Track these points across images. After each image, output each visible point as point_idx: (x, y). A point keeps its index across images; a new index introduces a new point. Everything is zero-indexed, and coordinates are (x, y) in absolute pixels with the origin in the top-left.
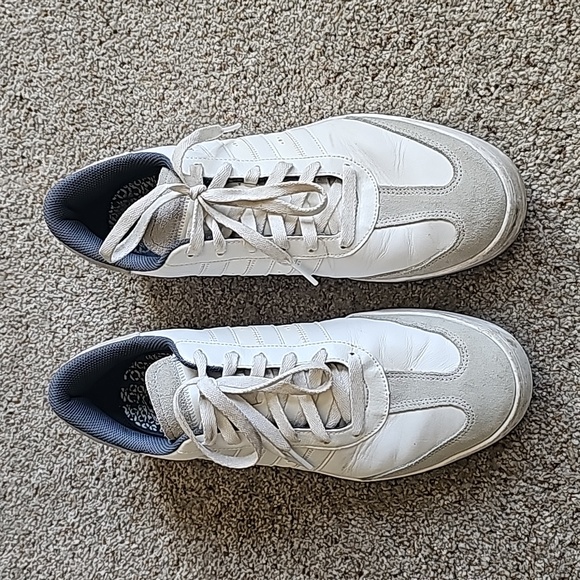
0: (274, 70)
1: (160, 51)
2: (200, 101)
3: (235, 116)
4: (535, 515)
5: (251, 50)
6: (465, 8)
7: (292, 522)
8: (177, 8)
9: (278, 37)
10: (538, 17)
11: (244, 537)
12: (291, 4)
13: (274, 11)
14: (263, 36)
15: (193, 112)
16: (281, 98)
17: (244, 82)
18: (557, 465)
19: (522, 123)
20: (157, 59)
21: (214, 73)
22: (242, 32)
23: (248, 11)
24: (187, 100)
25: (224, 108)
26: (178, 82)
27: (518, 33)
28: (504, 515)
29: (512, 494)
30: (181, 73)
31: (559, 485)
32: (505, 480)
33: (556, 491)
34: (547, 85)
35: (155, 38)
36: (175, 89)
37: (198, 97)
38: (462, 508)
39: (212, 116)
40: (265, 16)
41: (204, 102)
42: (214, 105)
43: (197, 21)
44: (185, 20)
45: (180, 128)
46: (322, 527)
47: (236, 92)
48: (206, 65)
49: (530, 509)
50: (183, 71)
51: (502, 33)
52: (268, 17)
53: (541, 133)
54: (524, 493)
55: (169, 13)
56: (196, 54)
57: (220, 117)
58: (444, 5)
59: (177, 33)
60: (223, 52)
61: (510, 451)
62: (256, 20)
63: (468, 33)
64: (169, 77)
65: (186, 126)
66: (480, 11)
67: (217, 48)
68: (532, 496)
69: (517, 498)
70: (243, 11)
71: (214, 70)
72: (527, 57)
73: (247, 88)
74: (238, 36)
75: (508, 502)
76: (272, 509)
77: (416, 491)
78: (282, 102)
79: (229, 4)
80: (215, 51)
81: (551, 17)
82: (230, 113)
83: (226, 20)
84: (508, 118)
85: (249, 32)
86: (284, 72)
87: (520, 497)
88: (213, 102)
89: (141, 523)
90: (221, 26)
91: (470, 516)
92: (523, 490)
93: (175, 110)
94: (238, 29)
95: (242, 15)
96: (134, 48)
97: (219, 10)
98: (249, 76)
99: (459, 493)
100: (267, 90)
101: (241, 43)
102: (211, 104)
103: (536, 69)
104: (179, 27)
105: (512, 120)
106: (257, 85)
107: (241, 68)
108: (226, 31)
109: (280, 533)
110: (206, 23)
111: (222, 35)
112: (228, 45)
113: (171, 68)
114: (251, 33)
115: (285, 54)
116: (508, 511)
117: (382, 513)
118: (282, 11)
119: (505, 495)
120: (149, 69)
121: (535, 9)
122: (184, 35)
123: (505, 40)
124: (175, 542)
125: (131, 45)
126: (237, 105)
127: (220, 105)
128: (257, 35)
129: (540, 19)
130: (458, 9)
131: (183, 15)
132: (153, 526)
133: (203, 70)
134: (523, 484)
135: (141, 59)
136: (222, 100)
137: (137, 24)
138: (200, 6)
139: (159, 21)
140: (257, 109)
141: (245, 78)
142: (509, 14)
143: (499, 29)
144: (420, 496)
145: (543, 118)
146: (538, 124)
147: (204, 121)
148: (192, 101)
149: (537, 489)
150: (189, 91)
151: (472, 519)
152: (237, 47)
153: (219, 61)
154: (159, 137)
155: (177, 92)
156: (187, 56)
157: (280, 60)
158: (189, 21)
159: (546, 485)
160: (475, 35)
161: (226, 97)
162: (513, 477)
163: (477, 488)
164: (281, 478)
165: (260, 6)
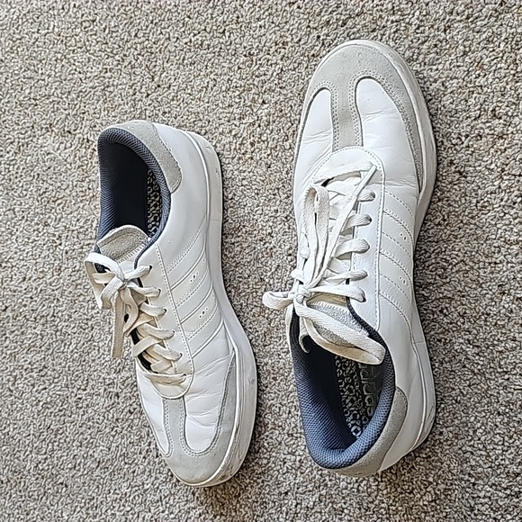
0: (282, 119)
1: (193, 102)
2: (224, 145)
3: (252, 158)
4: (499, 517)
5: (264, 102)
6: (440, 67)
7: (296, 506)
8: (207, 66)
9: (285, 92)
10: (503, 75)
11: (258, 516)
12: (296, 65)
13: (282, 70)
14: (273, 91)
16: (287, 143)
17: (258, 129)
19: (489, 169)
20: (190, 110)
21: (235, 122)
22: (257, 87)
23: (261, 69)
25: (243, 151)
26: (207, 129)
27: (485, 89)
28: (472, 515)
29: (480, 497)
30: (209, 122)
32: (474, 484)
33: (517, 497)
34: (510, 136)
35: (189, 91)
37: (222, 142)
38: (438, 507)
39: (233, 158)
40: (275, 74)
41: (227, 146)
42: (235, 149)
43: (222, 77)
44: (212, 76)
46: (321, 513)
47: (252, 138)
48: (228, 115)
49: (495, 512)
50: (211, 120)
51: (472, 89)
52: (278, 74)
53: (505, 178)
54: (489, 497)
55: (200, 70)
56: (221, 105)
57: (240, 159)
58: (423, 64)
59: (207, 88)
60: (242, 104)
61: (478, 459)
62: (269, 77)
63: (443, 89)
64: (200, 124)
66: (453, 69)
67: (237, 100)
68: (497, 500)
69: (483, 501)
70: (258, 69)
71: (235, 119)
72: (494, 110)
73: (261, 135)
74: (253, 91)
75: (476, 504)
76: (280, 494)
77: (399, 489)
78: (288, 147)
79: (247, 64)
80: (236, 103)
81: (514, 75)
82: (248, 156)
83: (244, 77)
84: (477, 164)
85: (262, 87)
86: (290, 121)
87: (487, 500)
88: (234, 146)
89: (177, 497)
90: (240, 82)
91: (444, 514)
92: (489, 494)
94: (254, 85)
95: (257, 73)
96: (173, 100)
97: (239, 68)
98: (262, 124)
99: (435, 493)
100: (277, 137)
101: (256, 97)
102: (232, 148)
103: (501, 121)
104: (208, 82)
105: (480, 166)
106: (268, 132)
107: (256, 118)
108: (244, 86)
109: (287, 515)
110: (229, 79)
111: (241, 89)
112: (246, 98)
113: (201, 117)
114: (264, 88)
115: (291, 106)
116: (476, 512)
117: (369, 506)
118: (288, 70)
119: (473, 498)
120: (185, 117)
121: (501, 68)
122: (212, 89)
123: (474, 95)
124: (203, 516)
125: (171, 98)
126: (252, 149)
127: (240, 149)
128: (269, 90)
129: (505, 77)
130: (434, 67)
131: (211, 72)
132: (187, 501)
133: (226, 119)
134: (489, 489)
135: (178, 110)
136: (242, 144)
137: (175, 79)
138: (224, 64)
139: (192, 77)
140: (269, 152)
141: (259, 126)
142: (478, 72)
143: (469, 85)
144: (402, 493)
145: (507, 165)
146: (503, 170)
147: (227, 161)
148: (218, 145)
149: (500, 494)
150: (216, 137)
151: (446, 517)
152: (254, 100)
153: (238, 111)
156: (214, 107)
157: (287, 112)
158: (215, 77)
159: (508, 492)
160: (449, 91)
161: (245, 142)
162: (480, 482)
163: (450, 490)
164: (287, 468)
165: (271, 65)
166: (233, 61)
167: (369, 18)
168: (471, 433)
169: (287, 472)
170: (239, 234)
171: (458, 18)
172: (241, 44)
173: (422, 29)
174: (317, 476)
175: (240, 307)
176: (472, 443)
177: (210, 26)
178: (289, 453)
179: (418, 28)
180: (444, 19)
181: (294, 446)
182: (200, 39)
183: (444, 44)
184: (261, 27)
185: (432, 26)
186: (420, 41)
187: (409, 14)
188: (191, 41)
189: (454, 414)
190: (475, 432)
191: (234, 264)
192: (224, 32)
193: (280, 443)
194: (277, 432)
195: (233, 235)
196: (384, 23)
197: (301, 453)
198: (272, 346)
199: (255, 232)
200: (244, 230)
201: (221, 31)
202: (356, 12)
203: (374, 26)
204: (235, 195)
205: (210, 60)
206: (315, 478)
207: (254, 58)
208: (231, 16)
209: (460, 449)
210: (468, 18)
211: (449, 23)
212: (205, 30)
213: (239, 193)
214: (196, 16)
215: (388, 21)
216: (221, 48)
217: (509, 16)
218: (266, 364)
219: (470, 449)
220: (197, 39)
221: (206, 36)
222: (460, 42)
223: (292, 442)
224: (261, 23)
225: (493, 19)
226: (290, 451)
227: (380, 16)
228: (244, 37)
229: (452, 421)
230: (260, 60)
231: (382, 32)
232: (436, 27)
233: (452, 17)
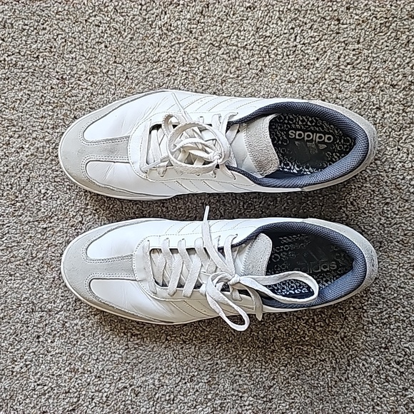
1: (7, 111)
2: (38, 148)
5: (75, 118)
8: (20, 83)
12: (104, 91)
13: (92, 94)
14: (84, 110)
15: (32, 155)
18: (271, 387)
20: (4, 116)
21: (48, 131)
22: (69, 105)
23: (73, 91)
24: (27, 146)
25: (56, 155)
26: (20, 133)
29: (245, 405)
30: (23, 128)
31: (272, 399)
32: (241, 397)
33: (270, 402)
35: (3, 101)
36: (18, 138)
37: (36, 145)
39: (46, 159)
40: (86, 96)
41: (41, 149)
42: (48, 152)
43: (36, 93)
44: (26, 91)
45: (22, 165)
48: (42, 124)
50: (25, 126)
52: (88, 97)
54: (252, 405)
55: (14, 85)
56: (35, 116)
57: (52, 160)
59: (21, 100)
60: (55, 117)
61: (244, 379)
62: (80, 98)
64: (14, 129)
65: (27, 164)
68: (257, 406)
69: (248, 408)
70: (70, 91)
71: (48, 128)
74: (65, 108)
75: (242, 410)
77: (186, 407)
79: (60, 85)
80: (50, 116)
83: (57, 95)
85: (74, 105)
87: (250, 407)
88: (48, 150)
90: (53, 99)
92: (251, 403)
93: (18, 153)
94: (66, 103)
95: (69, 94)
97: (52, 88)
99: (213, 407)
101: (69, 112)
102: (46, 151)
104: (22, 96)
108: (57, 103)
110: (43, 96)
111: (54, 105)
112: (59, 112)
114: (76, 106)
118: (98, 94)
119: (241, 406)
128: (80, 109)
131: (25, 88)
133: (39, 127)
134: (252, 399)
136: (54, 149)
139: (6, 90)
144: (188, 410)
147: (40, 162)
148: (32, 147)
149: (260, 402)
150: (29, 141)
152: (65, 115)
153: (52, 122)
154: (6, 170)
155: (20, 140)
156: (28, 116)
158: (29, 92)
159: (265, 399)
161: (57, 147)
162: (246, 395)
163: (224, 403)
164: (95, 403)
165: (82, 89)
166: (46, 81)
167: (165, 66)
168: (239, 362)
169: (95, 406)
170: (52, 221)
171: (231, 76)
172: (54, 69)
173: (205, 79)
174: (122, 407)
175: (52, 279)
176: (240, 369)
177: (25, 51)
178: (96, 391)
179: (202, 79)
180: (221, 75)
181: (101, 385)
182: (15, 59)
183: (221, 92)
184: (72, 58)
185: (212, 79)
186: (203, 88)
187: (195, 68)
188: (5, 60)
189: (227, 350)
190: (242, 361)
191: (47, 245)
192: (38, 57)
193: (89, 384)
194: (86, 375)
195: (45, 221)
196: (176, 71)
197: (107, 390)
198: (82, 309)
199: (66, 219)
200: (56, 218)
201: (35, 56)
202: (154, 59)
203: (168, 73)
204: (47, 190)
205: (24, 78)
206: (119, 407)
207: (67, 82)
208: (44, 45)
209: (232, 374)
210: (238, 77)
211: (224, 79)
212: (19, 53)
213: (52, 188)
214: (10, 40)
215: (179, 70)
216: (35, 70)
217: (266, 79)
218: (76, 325)
219: (239, 373)
220: (12, 60)
221: (20, 58)
222: (233, 93)
223: (99, 382)
224: (73, 55)
225: (255, 80)
226: (97, 389)
227: (173, 66)
228: (56, 63)
229: (226, 355)
230: (71, 84)
231: (174, 78)
232: (215, 79)
233: (227, 75)
